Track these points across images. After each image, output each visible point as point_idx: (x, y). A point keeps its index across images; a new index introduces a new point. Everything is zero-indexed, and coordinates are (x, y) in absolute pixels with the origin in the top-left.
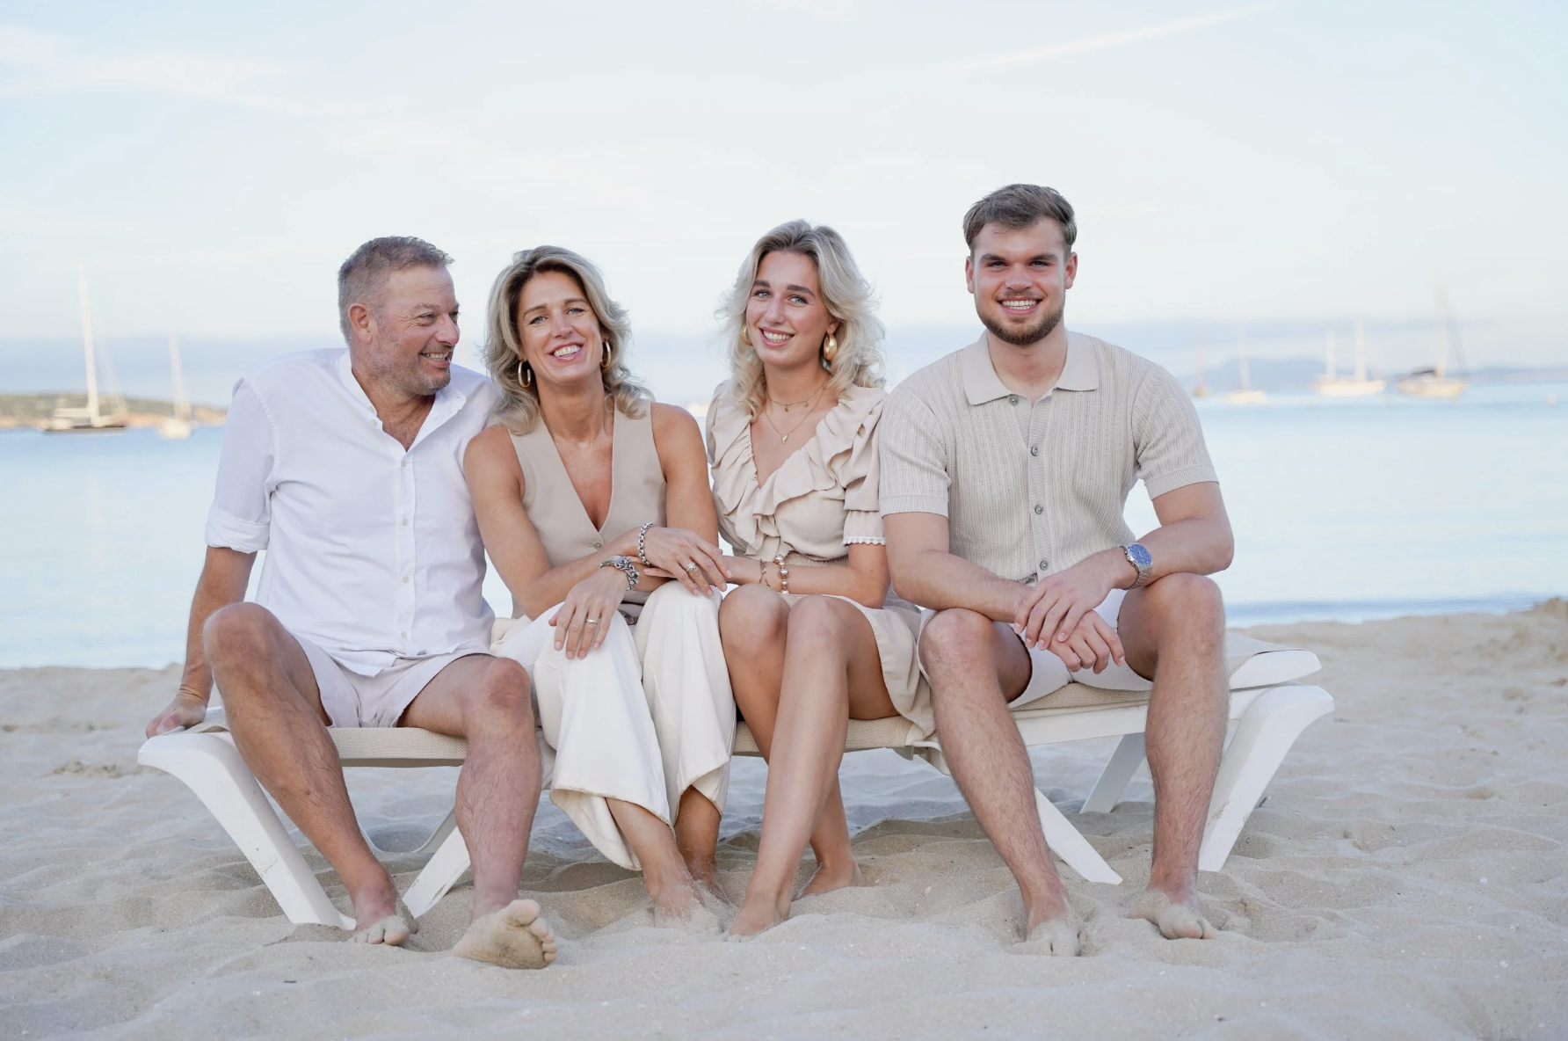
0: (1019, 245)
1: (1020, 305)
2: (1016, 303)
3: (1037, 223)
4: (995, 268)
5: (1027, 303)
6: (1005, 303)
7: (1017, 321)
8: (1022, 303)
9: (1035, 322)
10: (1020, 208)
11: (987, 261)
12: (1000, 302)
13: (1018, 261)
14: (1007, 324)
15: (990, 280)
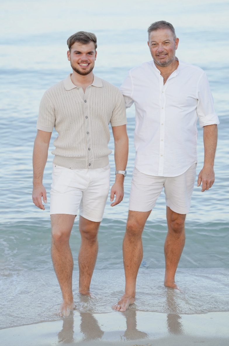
0: (84, 48)
1: (85, 65)
2: (84, 64)
3: (90, 43)
4: (78, 55)
5: (86, 64)
6: (80, 64)
7: (84, 69)
8: (85, 64)
9: (88, 69)
10: (85, 39)
11: (76, 53)
12: (79, 64)
13: (84, 53)
14: (81, 70)
15: (76, 58)
